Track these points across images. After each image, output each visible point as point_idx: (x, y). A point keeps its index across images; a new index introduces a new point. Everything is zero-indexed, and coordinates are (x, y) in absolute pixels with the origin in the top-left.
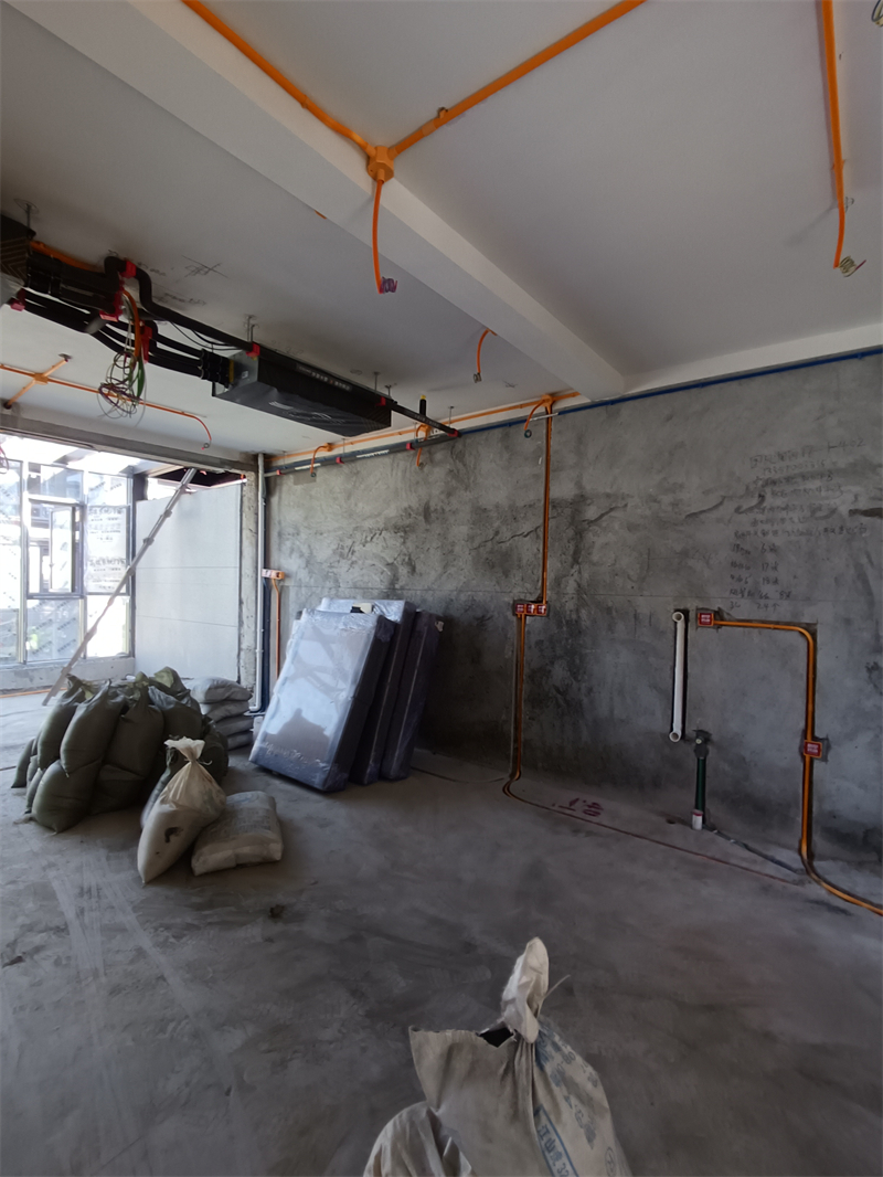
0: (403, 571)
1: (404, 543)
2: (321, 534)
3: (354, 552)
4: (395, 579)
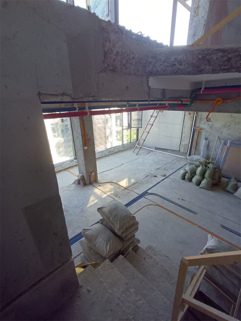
2: (218, 120)
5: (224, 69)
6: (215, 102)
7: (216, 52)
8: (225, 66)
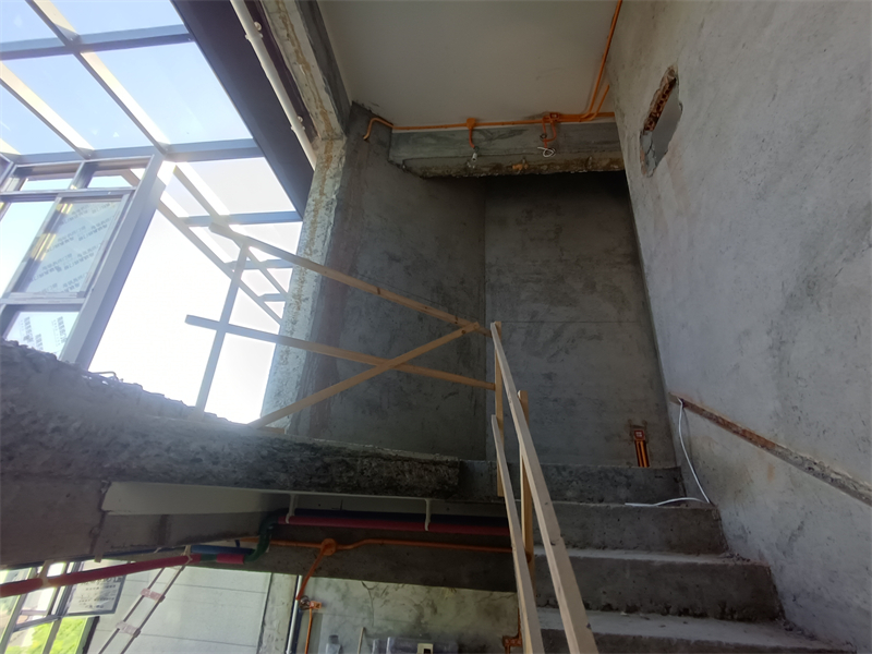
0: (428, 611)
1: (428, 592)
3: (387, 594)
4: (421, 616)
5: (319, 485)
6: (321, 547)
7: (298, 447)
8: (319, 477)
